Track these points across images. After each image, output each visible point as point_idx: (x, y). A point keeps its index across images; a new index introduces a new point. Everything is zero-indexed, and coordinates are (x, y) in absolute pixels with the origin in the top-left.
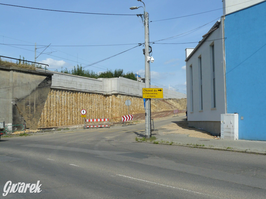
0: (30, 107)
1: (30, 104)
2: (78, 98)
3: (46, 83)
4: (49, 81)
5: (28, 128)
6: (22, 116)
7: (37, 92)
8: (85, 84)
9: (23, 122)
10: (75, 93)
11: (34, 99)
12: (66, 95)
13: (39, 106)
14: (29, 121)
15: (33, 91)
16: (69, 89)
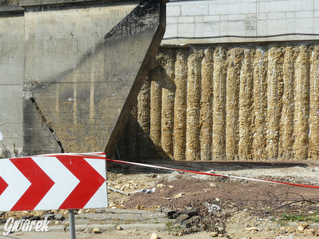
0: (75, 105)
1: (75, 94)
3: (133, 25)
4: (148, 16)
6: (52, 131)
7: (101, 56)
9: (54, 145)
11: (90, 79)
13: (107, 99)
14: (72, 143)
15: (88, 55)
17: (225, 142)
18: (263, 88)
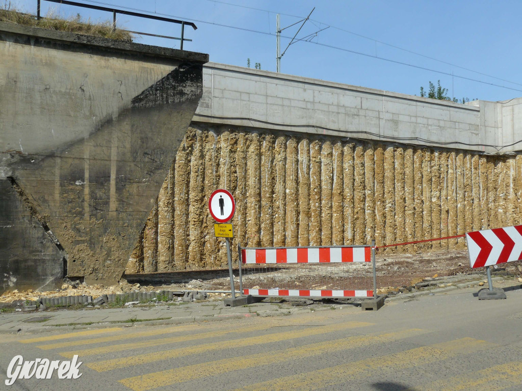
0: (87, 191)
2: (386, 166)
3: (171, 92)
4: (189, 83)
5: (76, 275)
6: (46, 229)
8: (413, 119)
9: (50, 251)
10: (375, 149)
11: (109, 156)
12: (336, 153)
13: (135, 185)
14: (82, 246)
15: (108, 123)
16: (349, 135)
17: (173, 247)
18: (216, 180)
